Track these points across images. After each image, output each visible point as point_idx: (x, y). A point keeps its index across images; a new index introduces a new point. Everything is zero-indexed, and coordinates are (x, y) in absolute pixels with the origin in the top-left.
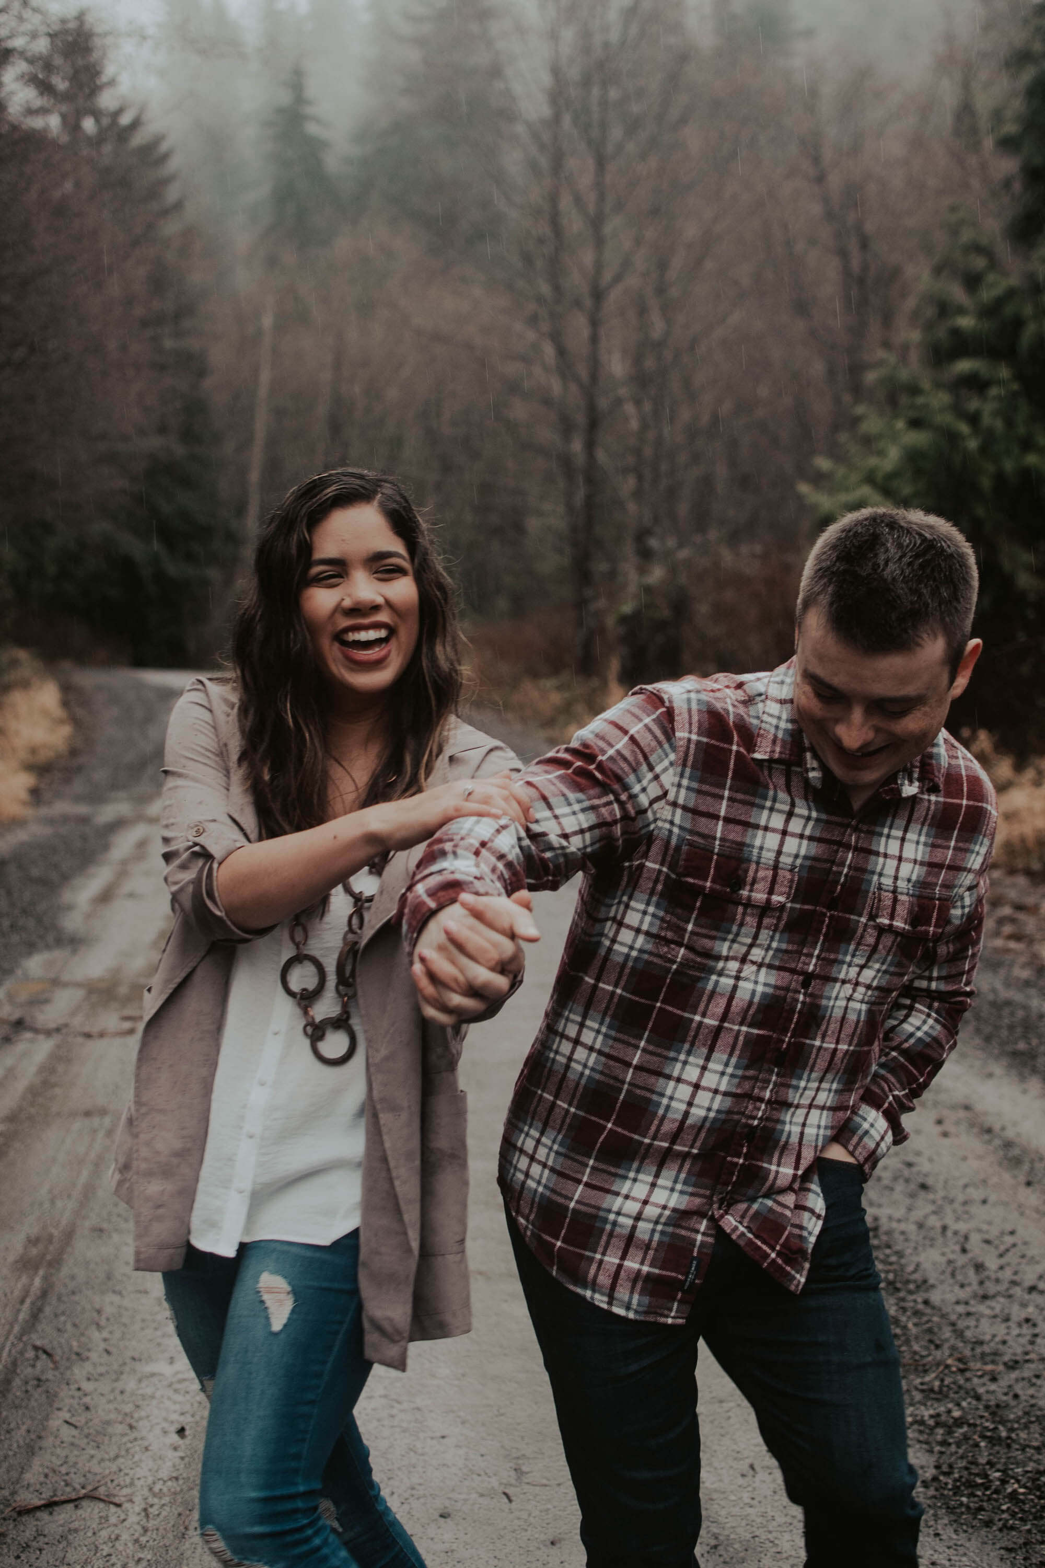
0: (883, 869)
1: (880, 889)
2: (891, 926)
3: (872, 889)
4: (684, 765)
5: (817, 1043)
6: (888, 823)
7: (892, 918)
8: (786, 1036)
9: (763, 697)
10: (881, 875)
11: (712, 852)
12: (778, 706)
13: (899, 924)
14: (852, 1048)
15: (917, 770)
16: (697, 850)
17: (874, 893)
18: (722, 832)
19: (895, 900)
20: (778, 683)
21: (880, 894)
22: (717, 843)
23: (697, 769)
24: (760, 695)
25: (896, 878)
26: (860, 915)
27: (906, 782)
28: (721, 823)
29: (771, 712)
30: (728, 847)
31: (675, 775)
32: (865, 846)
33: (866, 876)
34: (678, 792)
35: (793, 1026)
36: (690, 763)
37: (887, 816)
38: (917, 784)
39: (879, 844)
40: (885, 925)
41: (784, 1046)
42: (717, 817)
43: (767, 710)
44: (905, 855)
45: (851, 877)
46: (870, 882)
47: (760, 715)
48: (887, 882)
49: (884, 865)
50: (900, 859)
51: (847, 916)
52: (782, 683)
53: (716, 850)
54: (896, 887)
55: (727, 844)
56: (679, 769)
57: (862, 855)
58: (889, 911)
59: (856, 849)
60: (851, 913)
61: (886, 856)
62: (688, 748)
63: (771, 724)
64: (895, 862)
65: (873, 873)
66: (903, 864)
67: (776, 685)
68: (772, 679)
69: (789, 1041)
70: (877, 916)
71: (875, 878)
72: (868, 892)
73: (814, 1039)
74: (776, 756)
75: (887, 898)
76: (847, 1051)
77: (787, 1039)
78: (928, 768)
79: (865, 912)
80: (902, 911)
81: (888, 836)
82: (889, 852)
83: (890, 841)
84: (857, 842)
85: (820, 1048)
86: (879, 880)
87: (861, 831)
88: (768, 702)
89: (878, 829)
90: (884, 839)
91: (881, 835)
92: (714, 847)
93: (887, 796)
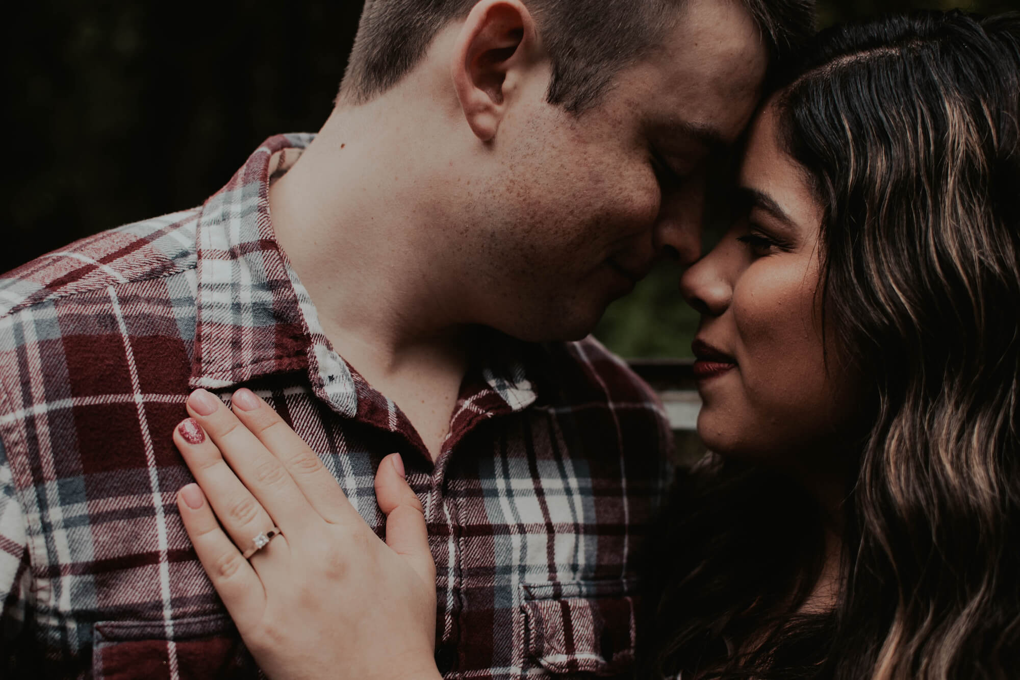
0: (522, 559)
1: (530, 597)
2: (573, 664)
3: (515, 604)
4: (39, 480)
6: (498, 470)
7: (570, 648)
9: (193, 258)
10: (523, 570)
11: (163, 638)
12: (228, 264)
13: (586, 656)
16: (126, 645)
17: (523, 610)
18: (173, 586)
19: (566, 611)
20: (217, 222)
21: (535, 608)
22: (168, 613)
23: (73, 473)
24: (185, 254)
25: (552, 568)
26: (507, 662)
28: (164, 567)
29: (216, 280)
30: (195, 614)
31: (26, 510)
32: (474, 521)
33: (497, 582)
34: (49, 540)
36: (48, 469)
37: (492, 456)
39: (500, 512)
40: (561, 667)
42: (152, 558)
43: (205, 279)
44: (555, 520)
45: (468, 592)
46: (506, 591)
47: (194, 294)
48: (538, 579)
49: (524, 548)
50: (550, 529)
51: (482, 673)
52: (226, 217)
53: (170, 631)
54: (557, 586)
55: (192, 608)
56: (31, 494)
57: (476, 540)
58: (561, 637)
59: (460, 532)
60: (488, 665)
61: (522, 529)
62: (33, 439)
63: (220, 306)
64: (544, 537)
65: (508, 570)
66: (558, 537)
67: (214, 227)
68: (204, 219)
70: (540, 653)
71: (515, 578)
72: (509, 611)
75: (551, 610)
79: (515, 653)
80: (583, 627)
81: (510, 493)
82: (526, 520)
83: (518, 500)
84: (455, 517)
86: (522, 580)
87: (455, 495)
88: (205, 263)
89: (486, 484)
90: (503, 501)
91: (494, 493)
92: (163, 626)
93: (487, 411)
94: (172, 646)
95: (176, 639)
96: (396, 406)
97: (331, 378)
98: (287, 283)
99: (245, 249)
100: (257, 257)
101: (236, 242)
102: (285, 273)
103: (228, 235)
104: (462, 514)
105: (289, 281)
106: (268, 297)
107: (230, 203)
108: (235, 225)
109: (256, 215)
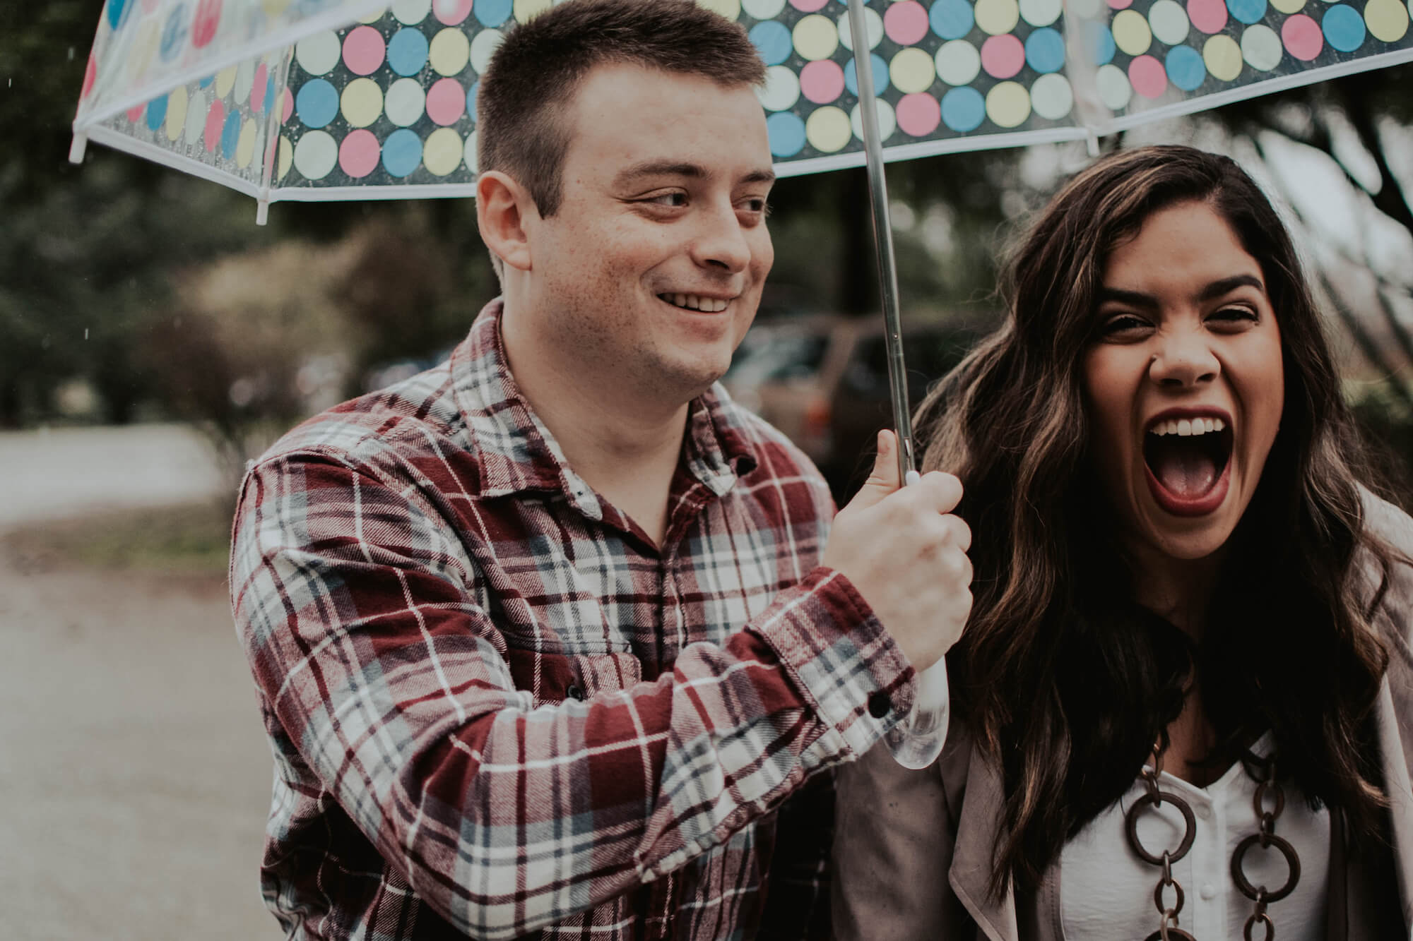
0: (725, 617)
5: (698, 904)
6: (705, 545)
8: (663, 915)
10: (726, 627)
12: (487, 420)
14: (742, 891)
15: (717, 447)
20: (468, 388)
24: (456, 418)
27: (710, 472)
29: (483, 429)
32: (689, 591)
33: (709, 636)
35: (669, 898)
37: (699, 536)
38: (725, 468)
39: (706, 581)
41: (663, 930)
44: (747, 584)
49: (725, 610)
50: (744, 593)
52: (476, 384)
57: (694, 606)
59: (682, 600)
61: (722, 595)
64: (740, 599)
65: (714, 627)
67: (468, 392)
68: (457, 385)
69: (668, 920)
71: (722, 633)
73: (694, 900)
74: (523, 485)
76: (735, 896)
77: (665, 920)
78: (728, 438)
81: (714, 565)
82: (725, 588)
83: (720, 570)
85: (703, 909)
89: (695, 560)
90: (709, 572)
91: (702, 566)
92: (534, 642)
93: (699, 504)
94: (538, 656)
95: (542, 651)
96: (625, 514)
97: (580, 494)
98: (533, 428)
99: (497, 408)
100: (507, 412)
101: (488, 404)
102: (531, 422)
103: (481, 399)
104: (682, 586)
105: (535, 427)
106: (522, 441)
107: (476, 371)
108: (485, 389)
109: (499, 381)
